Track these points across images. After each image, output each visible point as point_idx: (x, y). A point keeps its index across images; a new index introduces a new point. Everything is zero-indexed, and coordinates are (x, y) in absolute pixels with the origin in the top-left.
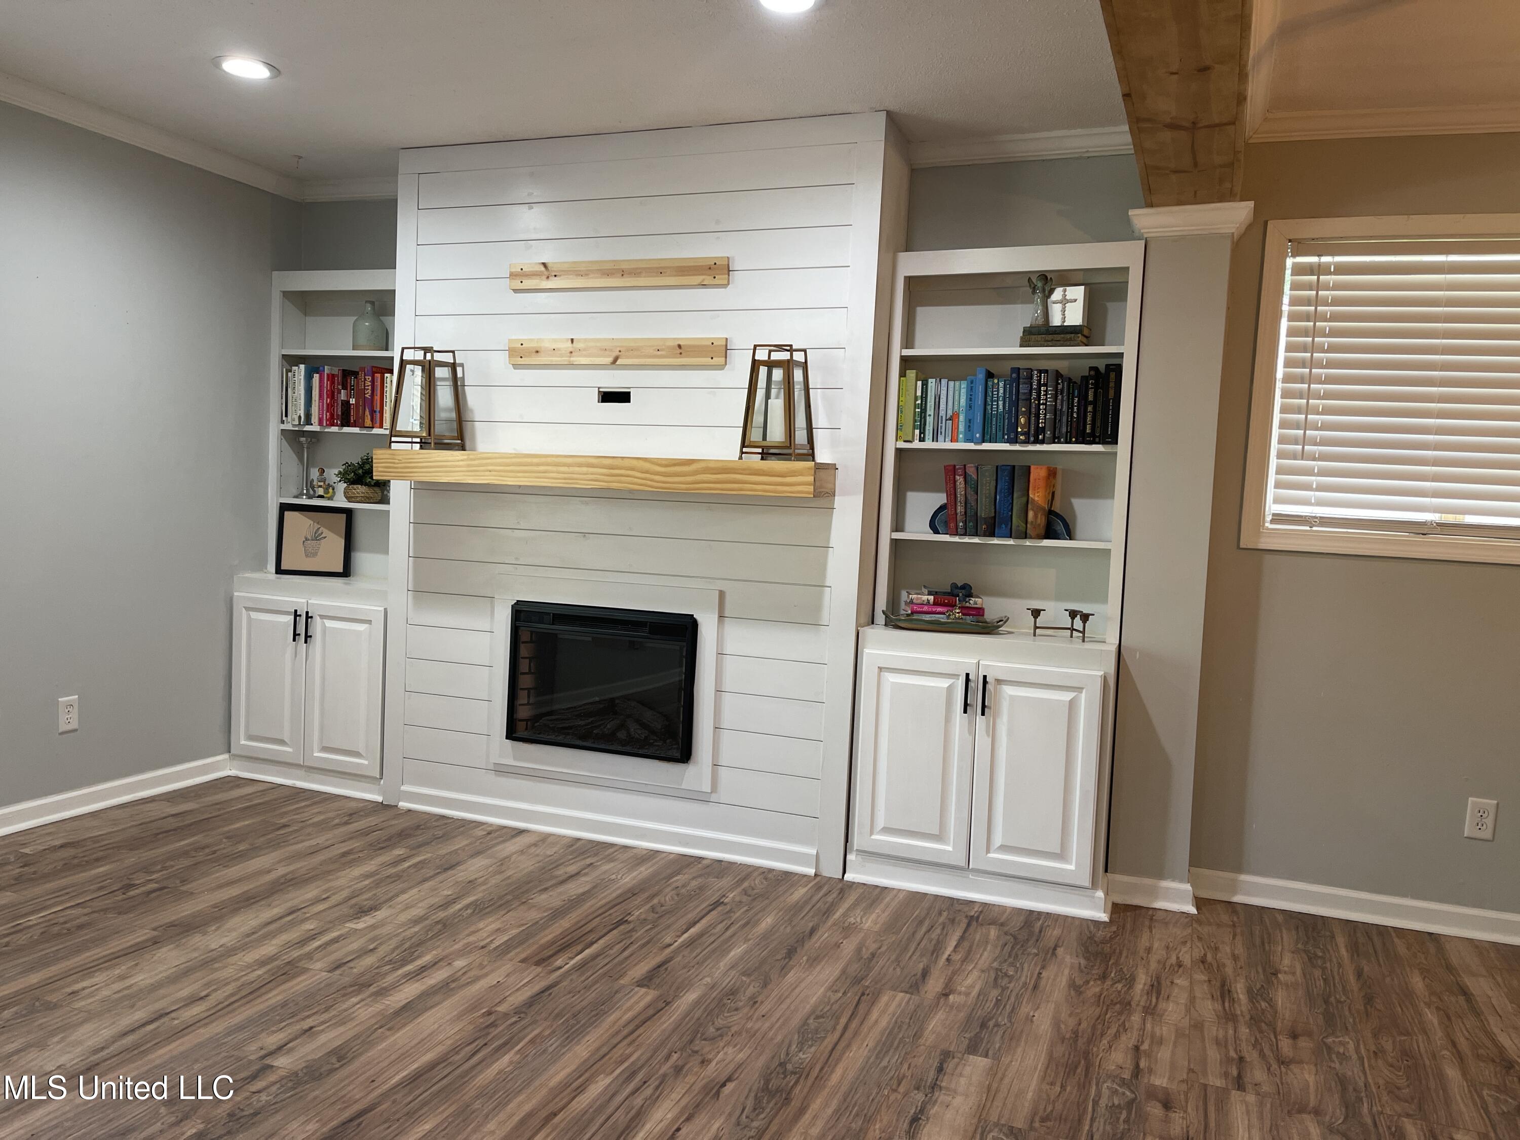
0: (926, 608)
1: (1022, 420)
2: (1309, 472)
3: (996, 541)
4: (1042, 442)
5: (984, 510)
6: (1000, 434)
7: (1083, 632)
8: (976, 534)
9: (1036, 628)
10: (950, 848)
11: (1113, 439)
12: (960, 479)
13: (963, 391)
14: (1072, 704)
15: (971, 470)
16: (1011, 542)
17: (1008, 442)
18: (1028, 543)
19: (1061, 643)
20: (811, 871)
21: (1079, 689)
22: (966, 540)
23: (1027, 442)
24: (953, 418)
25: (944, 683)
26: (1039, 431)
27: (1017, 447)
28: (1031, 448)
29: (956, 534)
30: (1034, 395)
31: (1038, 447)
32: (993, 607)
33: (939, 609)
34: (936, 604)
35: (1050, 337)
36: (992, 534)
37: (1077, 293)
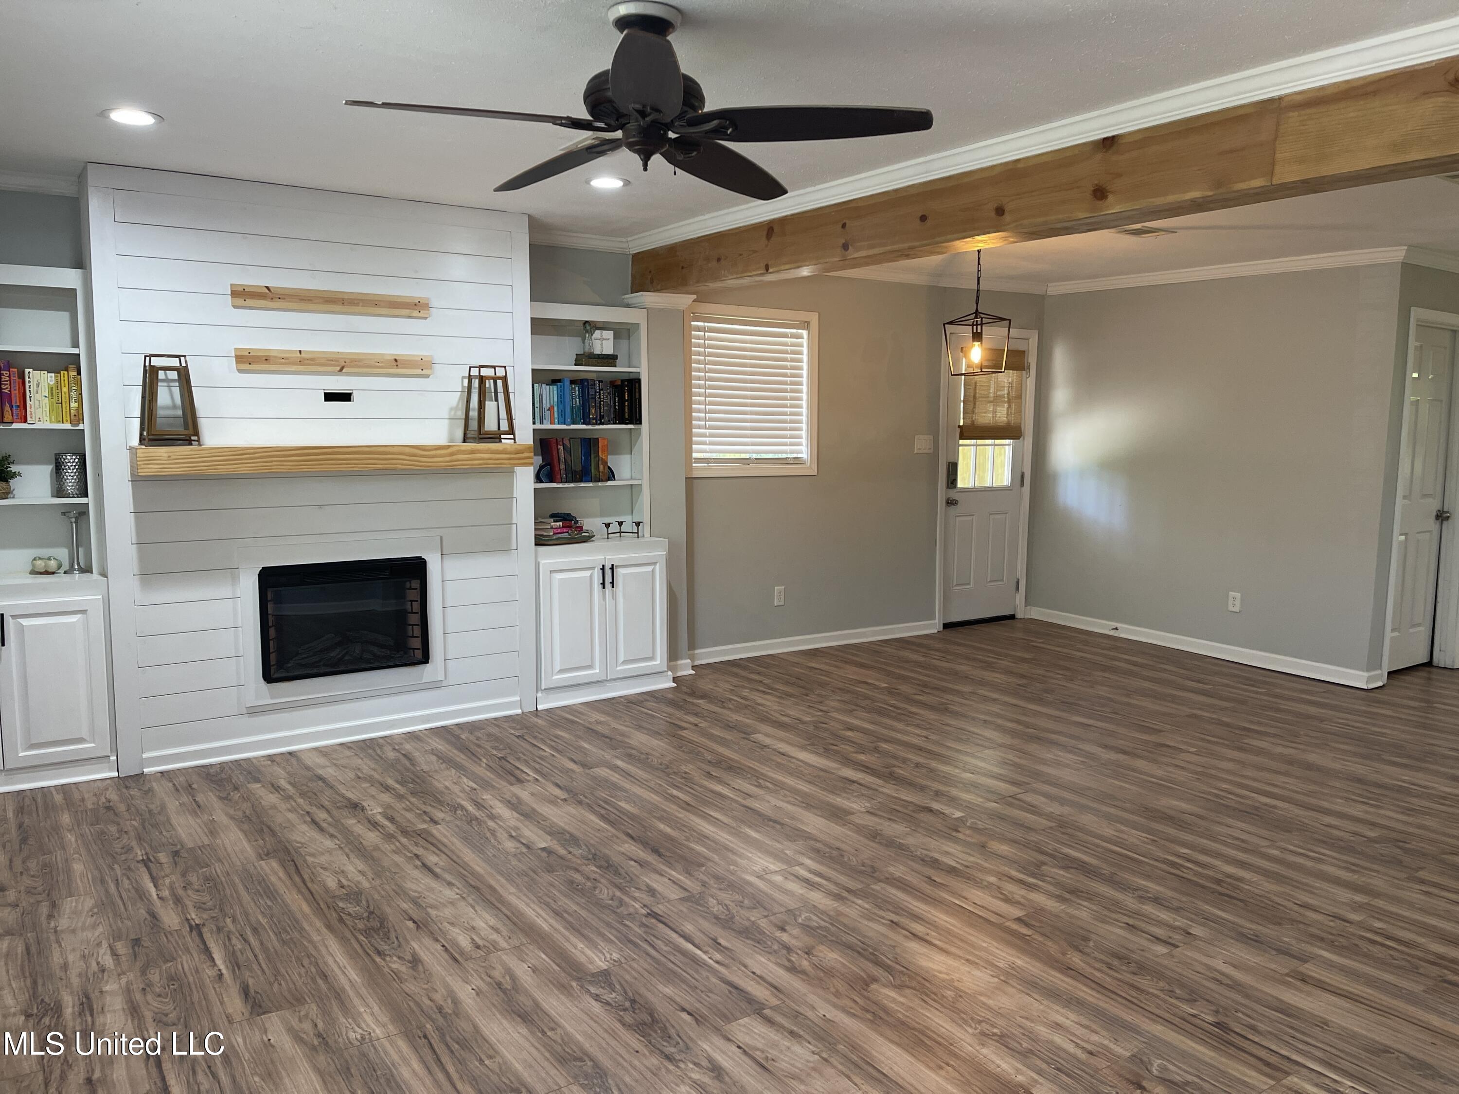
0: (559, 531)
1: (593, 411)
2: (705, 436)
3: (582, 485)
4: (603, 424)
5: (579, 468)
6: (578, 419)
7: (638, 533)
8: (573, 482)
9: (608, 534)
10: (597, 671)
11: (639, 421)
12: (561, 448)
13: (555, 392)
14: (653, 571)
15: (567, 443)
16: (591, 484)
17: (583, 423)
18: (600, 484)
19: (628, 539)
20: (519, 711)
21: (655, 564)
22: (566, 485)
23: (596, 424)
24: (550, 409)
25: (587, 573)
26: (602, 417)
27: (590, 427)
28: (597, 427)
29: (562, 482)
30: (598, 396)
31: (601, 427)
32: (590, 524)
33: (565, 530)
34: (563, 527)
35: (600, 361)
36: (581, 481)
37: (609, 334)
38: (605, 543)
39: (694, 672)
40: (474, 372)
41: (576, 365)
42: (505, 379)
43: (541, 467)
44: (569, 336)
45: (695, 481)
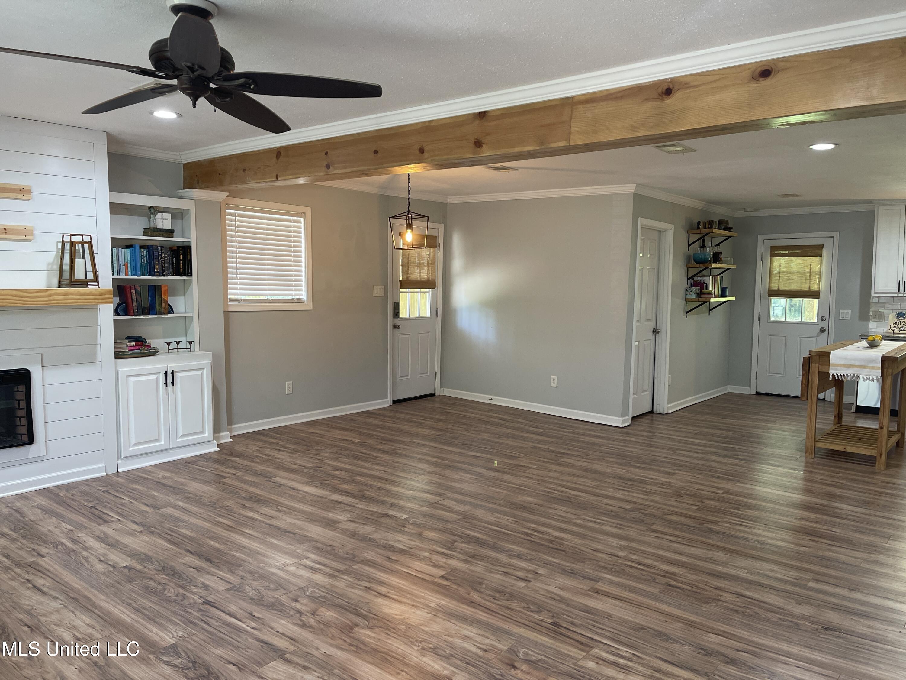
0: (133, 348)
1: (157, 267)
3: (150, 317)
4: (164, 275)
5: (147, 305)
6: (146, 272)
7: (190, 349)
8: (143, 314)
9: (169, 350)
10: (163, 443)
11: (191, 274)
12: (133, 292)
13: (129, 254)
14: (202, 374)
15: (138, 288)
16: (156, 316)
17: (150, 275)
18: (163, 316)
19: (184, 354)
20: (105, 474)
21: (203, 369)
22: (138, 317)
23: (159, 276)
24: (125, 265)
25: (155, 377)
26: (163, 271)
27: (155, 278)
28: (160, 278)
29: (134, 315)
30: (160, 257)
31: (163, 277)
32: (155, 343)
33: (137, 348)
34: (136, 346)
35: (162, 233)
36: (149, 314)
37: (168, 216)
38: (167, 356)
39: (232, 440)
40: (67, 238)
41: (143, 236)
42: (90, 244)
43: (119, 305)
44: (139, 216)
45: (230, 314)
